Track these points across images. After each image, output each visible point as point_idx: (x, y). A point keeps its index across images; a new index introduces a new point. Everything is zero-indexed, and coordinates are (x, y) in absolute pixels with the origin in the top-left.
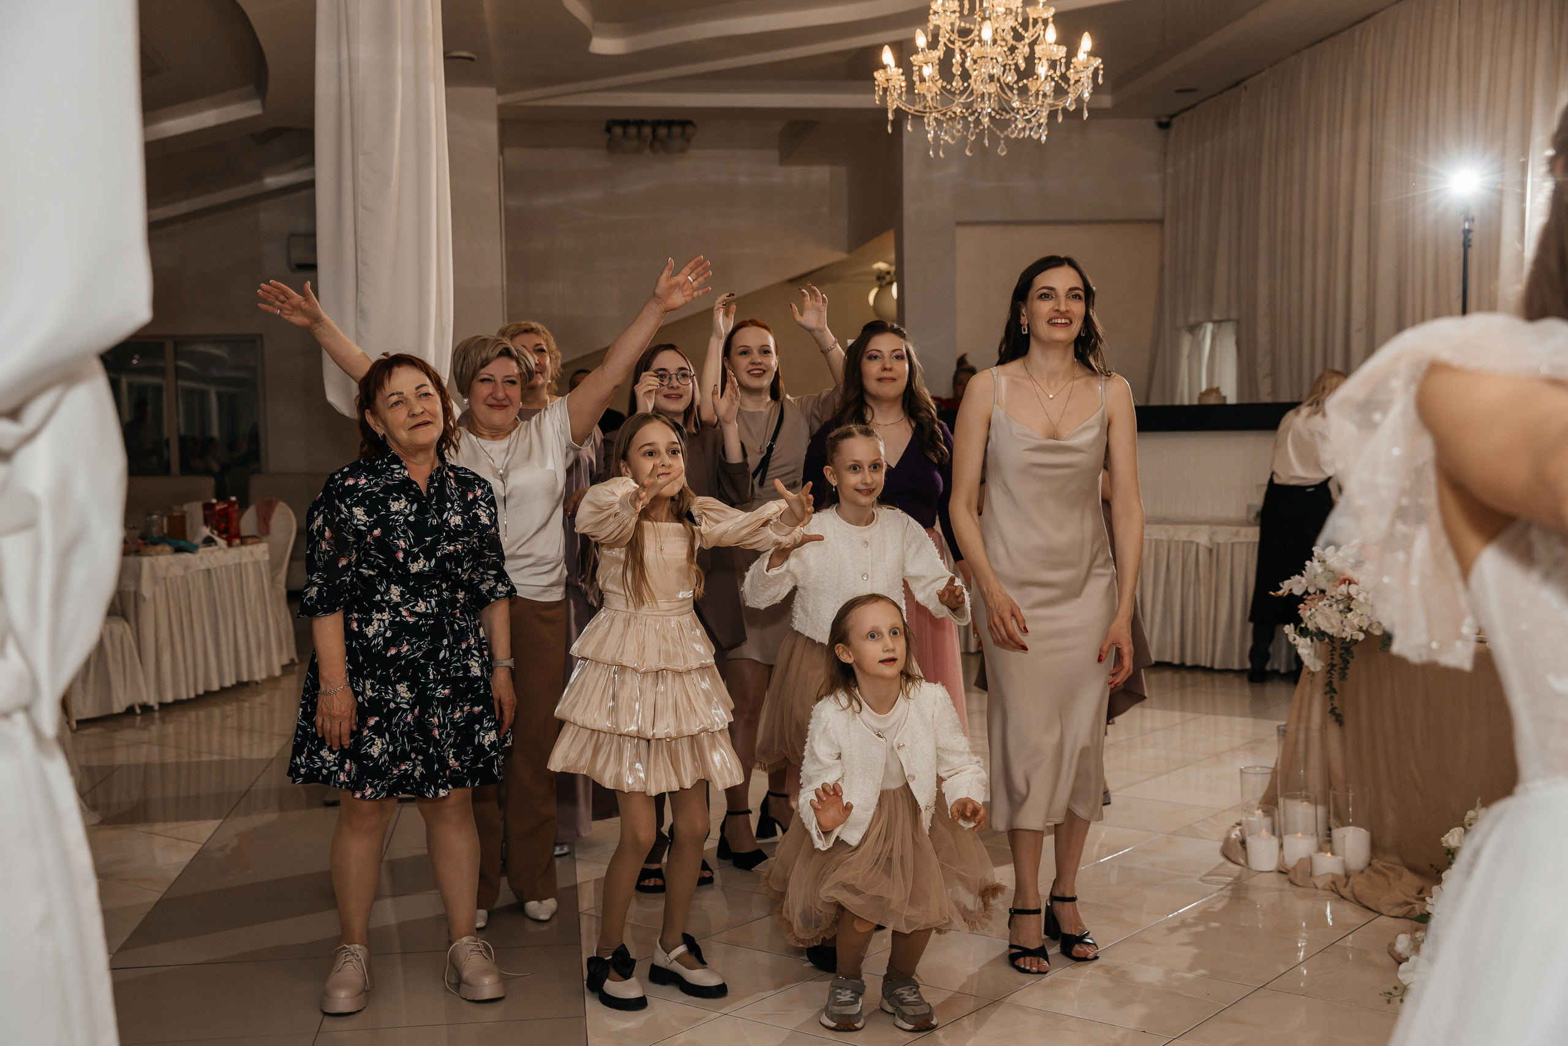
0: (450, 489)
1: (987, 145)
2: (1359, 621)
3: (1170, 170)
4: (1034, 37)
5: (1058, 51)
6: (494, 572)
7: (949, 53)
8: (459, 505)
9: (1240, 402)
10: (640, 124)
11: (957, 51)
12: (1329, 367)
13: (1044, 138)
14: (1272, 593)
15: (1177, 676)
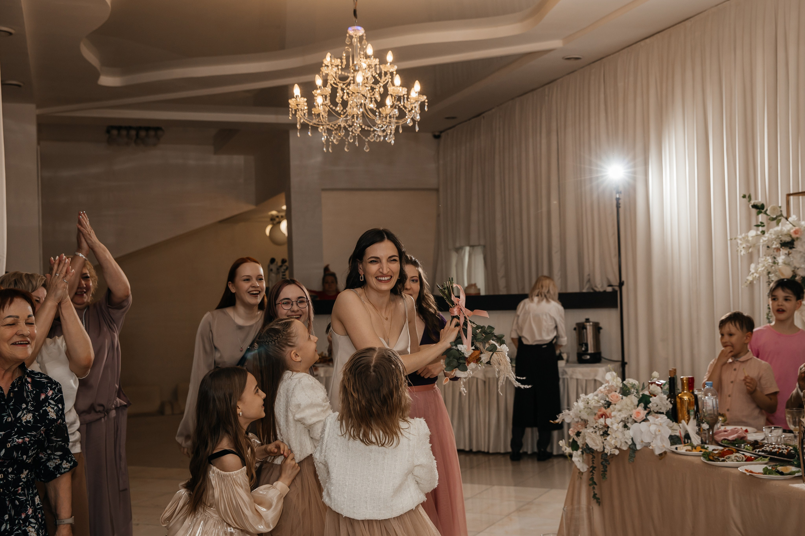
0: (27, 392)
1: (357, 145)
2: (615, 442)
3: (441, 162)
4: (386, 82)
5: (402, 91)
6: (59, 453)
7: (334, 91)
8: (32, 405)
9: (487, 294)
10: (129, 128)
11: (340, 88)
12: (540, 275)
13: (393, 142)
14: (552, 422)
15: (468, 458)
